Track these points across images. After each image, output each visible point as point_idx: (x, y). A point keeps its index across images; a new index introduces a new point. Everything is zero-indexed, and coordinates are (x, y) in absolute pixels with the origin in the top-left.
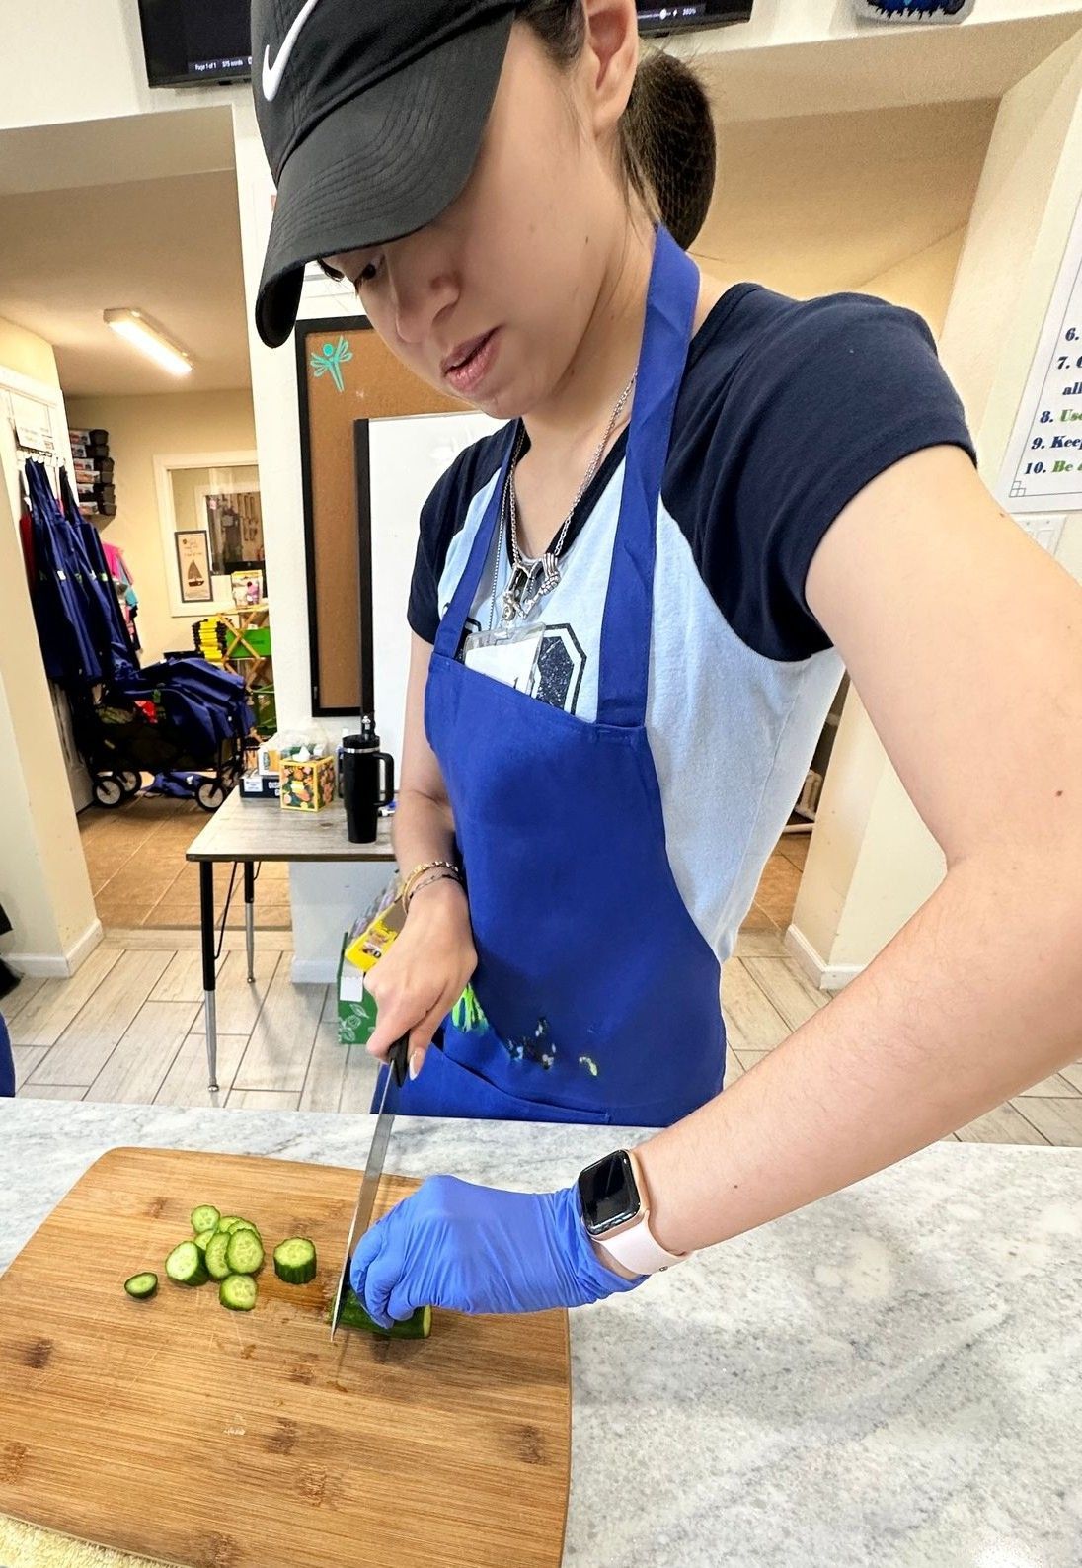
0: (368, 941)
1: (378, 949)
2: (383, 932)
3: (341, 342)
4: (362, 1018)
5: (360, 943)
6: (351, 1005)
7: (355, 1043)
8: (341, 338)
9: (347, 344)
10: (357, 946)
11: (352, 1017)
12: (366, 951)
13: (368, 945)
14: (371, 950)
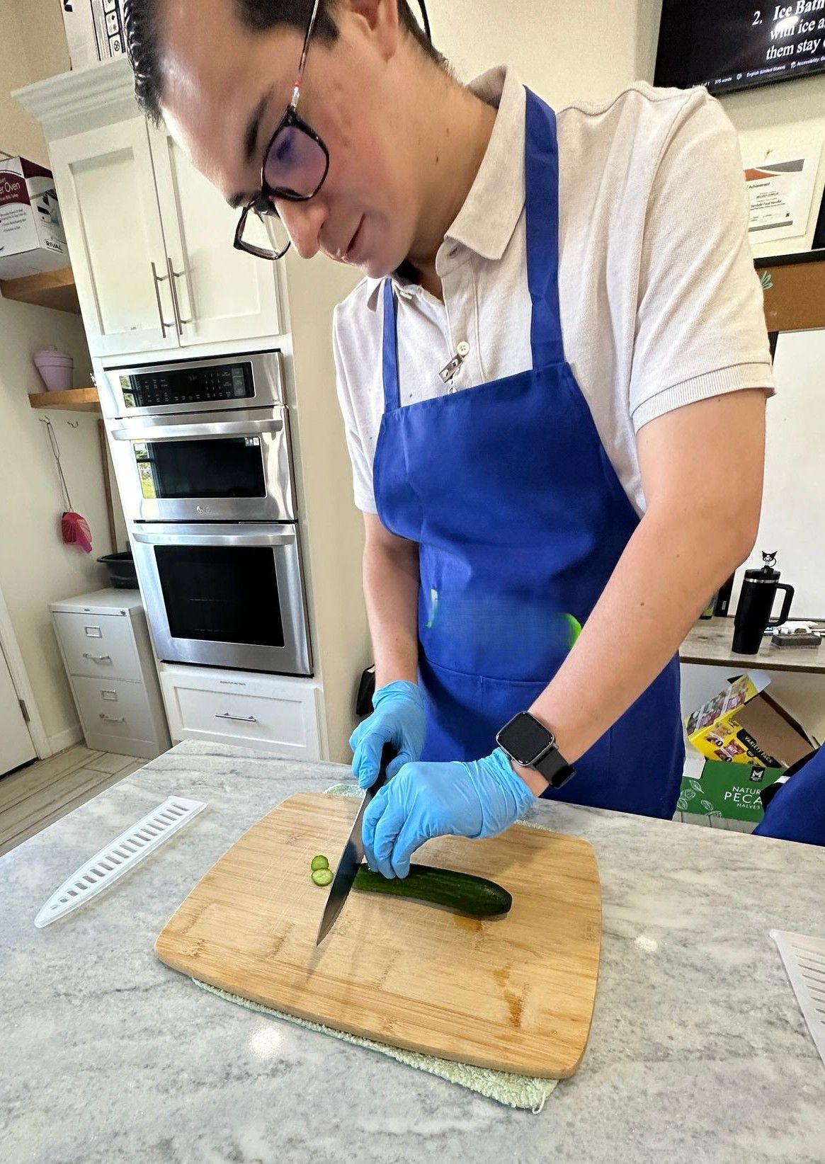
0: (713, 732)
1: (721, 739)
2: (729, 727)
3: (765, 275)
4: (698, 793)
5: (706, 732)
6: (690, 781)
7: (686, 811)
8: (766, 273)
9: (769, 276)
10: (702, 734)
11: (689, 790)
12: (709, 740)
13: (712, 735)
14: (715, 739)
